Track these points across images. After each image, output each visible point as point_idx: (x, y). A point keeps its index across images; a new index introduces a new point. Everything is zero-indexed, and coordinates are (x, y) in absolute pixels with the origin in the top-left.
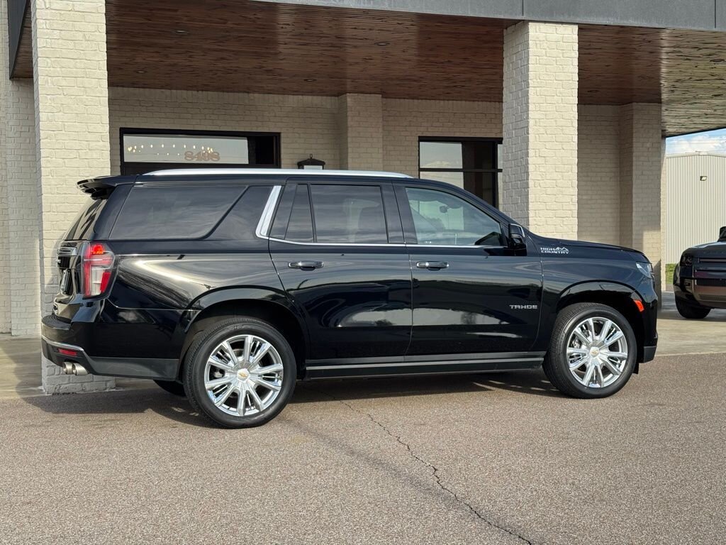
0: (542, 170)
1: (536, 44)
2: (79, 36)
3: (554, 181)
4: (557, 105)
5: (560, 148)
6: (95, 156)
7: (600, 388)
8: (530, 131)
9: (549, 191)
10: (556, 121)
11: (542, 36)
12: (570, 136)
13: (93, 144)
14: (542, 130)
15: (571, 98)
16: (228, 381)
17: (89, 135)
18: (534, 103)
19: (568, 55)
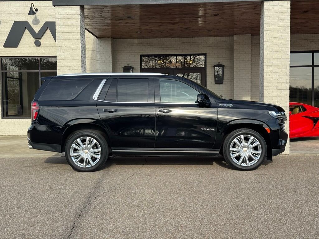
0: (271, 68)
1: (268, 11)
2: (70, 24)
3: (277, 73)
4: (279, 38)
5: (281, 58)
6: (76, 69)
7: (247, 166)
8: (265, 50)
9: (274, 78)
10: (278, 45)
11: (271, 7)
12: (286, 52)
13: (75, 64)
14: (271, 50)
15: (287, 34)
16: (80, 154)
17: (74, 61)
18: (267, 38)
19: (285, 15)
